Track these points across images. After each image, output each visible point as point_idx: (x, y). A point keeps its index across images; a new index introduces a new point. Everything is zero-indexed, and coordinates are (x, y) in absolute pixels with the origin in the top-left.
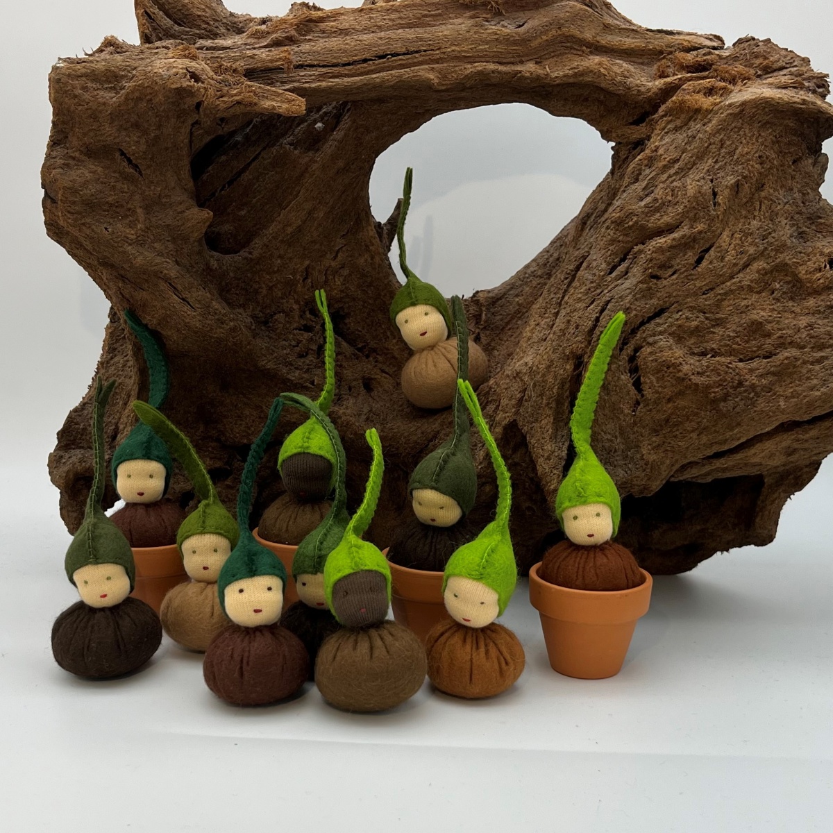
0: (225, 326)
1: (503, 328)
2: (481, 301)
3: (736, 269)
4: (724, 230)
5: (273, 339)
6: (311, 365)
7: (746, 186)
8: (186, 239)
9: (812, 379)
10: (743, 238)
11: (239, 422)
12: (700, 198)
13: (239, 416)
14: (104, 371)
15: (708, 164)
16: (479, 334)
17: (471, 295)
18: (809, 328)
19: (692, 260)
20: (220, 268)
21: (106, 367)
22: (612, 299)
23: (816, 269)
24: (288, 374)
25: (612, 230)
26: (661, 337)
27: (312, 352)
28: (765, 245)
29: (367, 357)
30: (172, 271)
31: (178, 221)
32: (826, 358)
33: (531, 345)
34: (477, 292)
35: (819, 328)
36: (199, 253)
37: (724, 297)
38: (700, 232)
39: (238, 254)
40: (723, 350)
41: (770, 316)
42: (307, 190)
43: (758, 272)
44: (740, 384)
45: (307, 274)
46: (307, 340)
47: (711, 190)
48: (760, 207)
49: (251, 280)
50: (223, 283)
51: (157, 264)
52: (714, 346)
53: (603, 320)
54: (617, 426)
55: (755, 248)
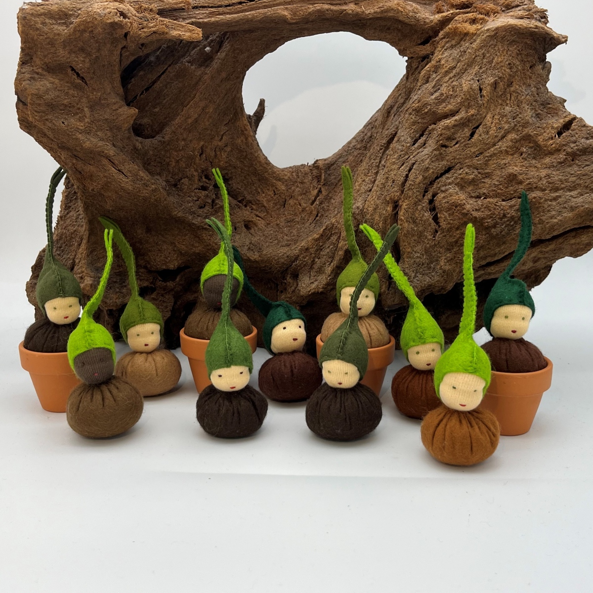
0: (148, 188)
1: (337, 184)
2: (321, 167)
3: (496, 139)
4: (487, 113)
5: (181, 196)
6: (208, 213)
7: (501, 83)
8: (119, 129)
9: (551, 211)
10: (501, 119)
11: (159, 255)
12: (472, 92)
13: (159, 250)
14: (63, 222)
15: (475, 70)
16: (320, 188)
17: (313, 163)
18: (548, 177)
19: (468, 134)
20: (143, 148)
21: (64, 219)
22: (416, 162)
23: (549, 138)
24: (193, 220)
25: (413, 115)
26: (450, 186)
27: (208, 204)
28: (515, 123)
29: (246, 206)
30: (111, 151)
31: (113, 116)
32: (560, 197)
33: (360, 195)
34: (317, 161)
35: (554, 177)
36: (129, 138)
37: (490, 158)
38: (473, 115)
39: (155, 138)
40: (491, 194)
41: (521, 170)
42: (201, 93)
43: (512, 140)
44: (504, 216)
45: (202, 151)
46: (204, 196)
47: (478, 87)
48: (511, 98)
49: (164, 156)
50: (146, 159)
51: (100, 147)
52: (485, 191)
53: (411, 177)
54: (423, 247)
55: (509, 125)
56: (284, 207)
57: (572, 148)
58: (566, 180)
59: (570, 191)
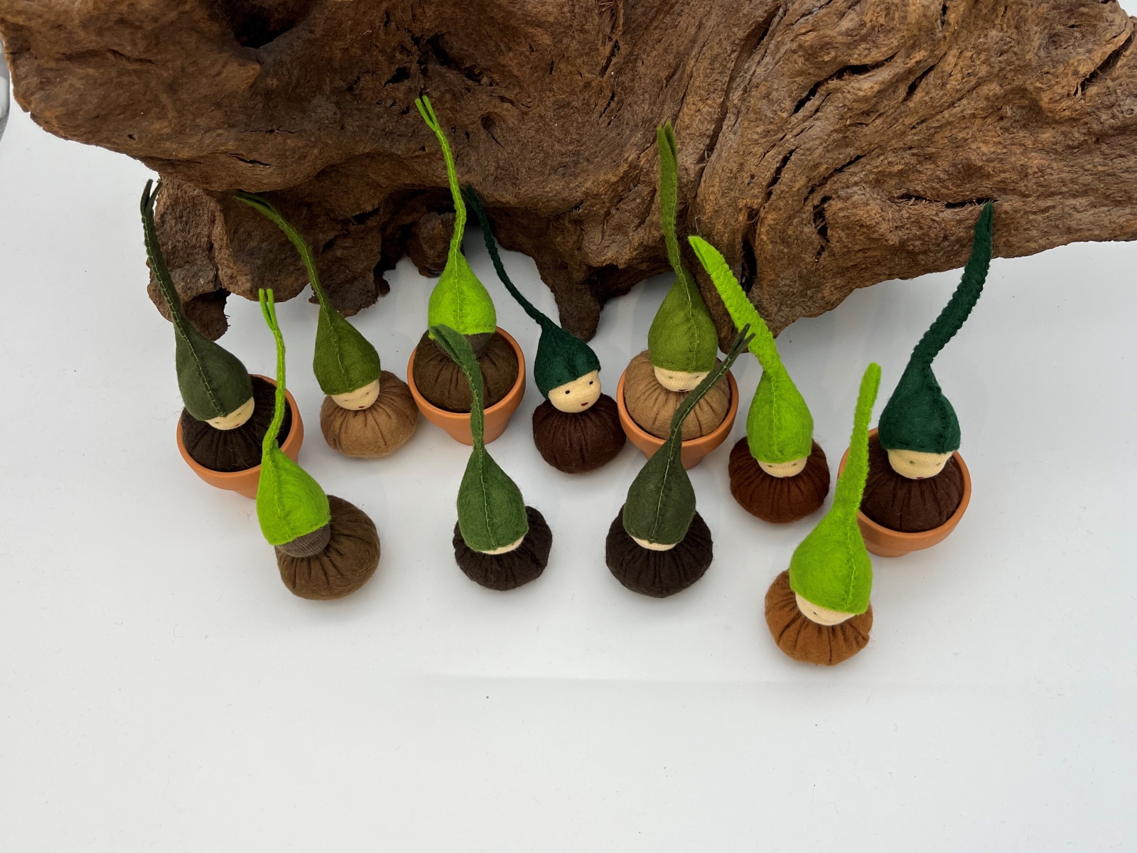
1: (647, 26)
3: (958, 96)
4: (950, 48)
9: (1030, 230)
10: (975, 56)
12: (924, 22)
18: (1040, 174)
22: (797, 148)
23: (1063, 97)
25: (799, 56)
26: (856, 189)
28: (1003, 66)
30: (230, 144)
32: (1054, 207)
35: (1051, 174)
37: (938, 130)
38: (919, 62)
40: (928, 194)
41: (993, 153)
43: (987, 97)
44: (946, 238)
45: (388, 18)
46: (405, 93)
47: (940, 7)
48: (1005, 14)
51: (209, 144)
52: (918, 188)
53: (786, 176)
54: (797, 272)
55: (988, 68)
56: (551, 73)
57: (1101, 123)
58: (1073, 181)
59: (1075, 196)
